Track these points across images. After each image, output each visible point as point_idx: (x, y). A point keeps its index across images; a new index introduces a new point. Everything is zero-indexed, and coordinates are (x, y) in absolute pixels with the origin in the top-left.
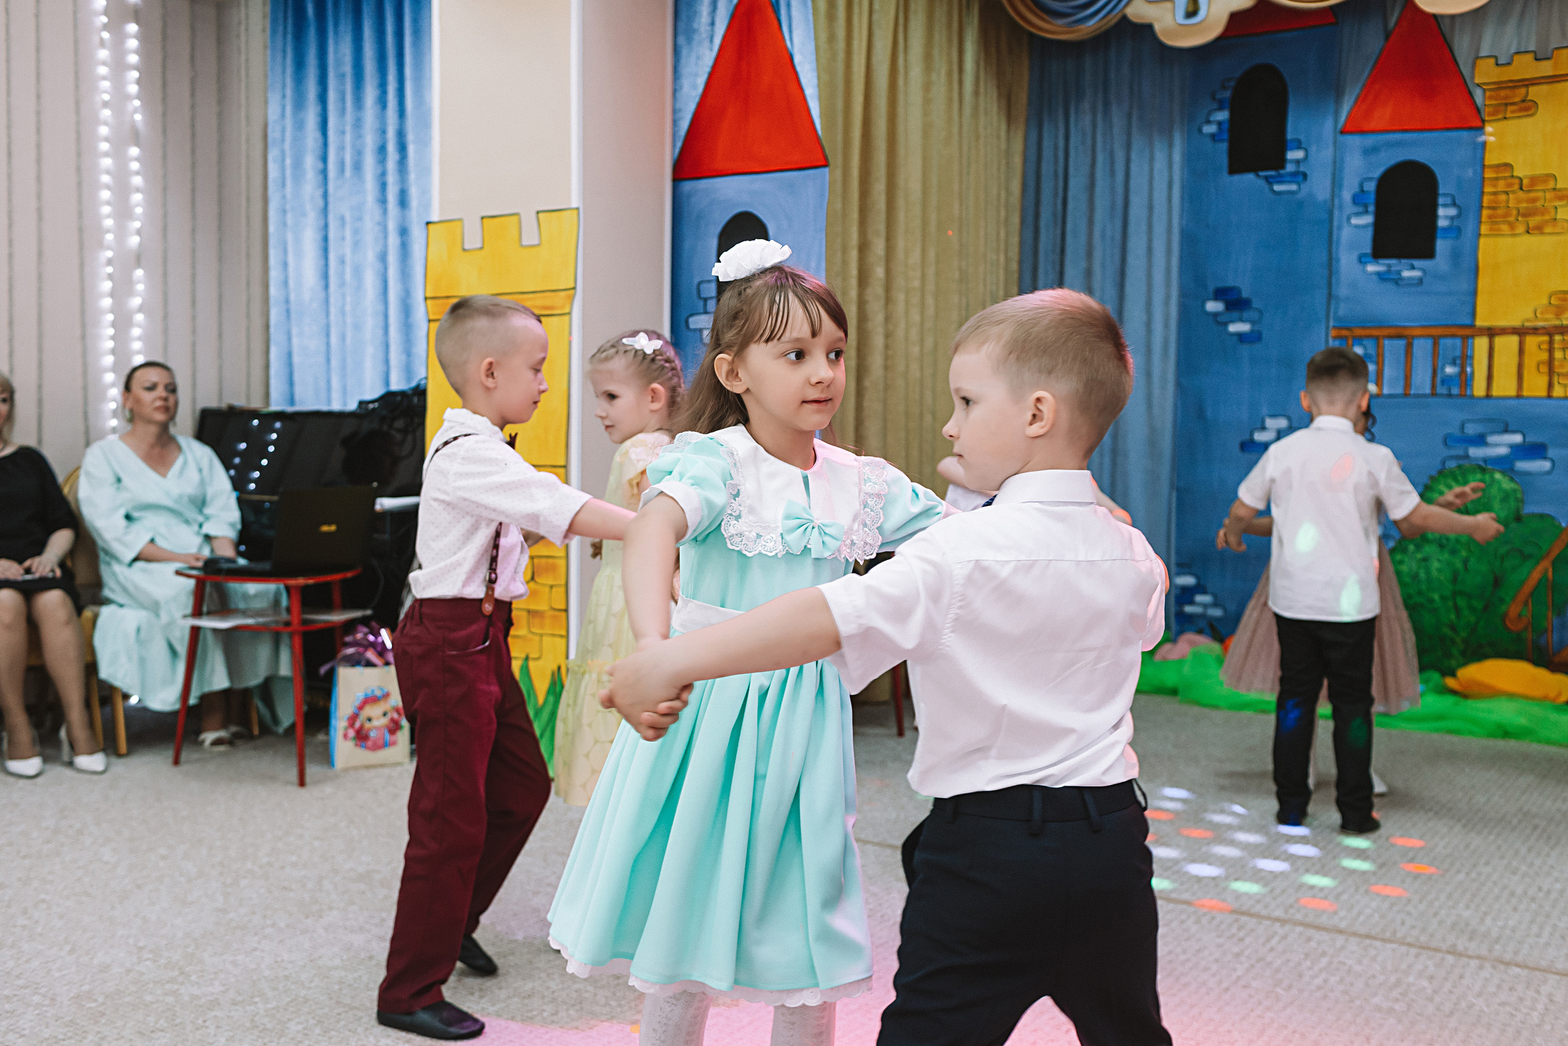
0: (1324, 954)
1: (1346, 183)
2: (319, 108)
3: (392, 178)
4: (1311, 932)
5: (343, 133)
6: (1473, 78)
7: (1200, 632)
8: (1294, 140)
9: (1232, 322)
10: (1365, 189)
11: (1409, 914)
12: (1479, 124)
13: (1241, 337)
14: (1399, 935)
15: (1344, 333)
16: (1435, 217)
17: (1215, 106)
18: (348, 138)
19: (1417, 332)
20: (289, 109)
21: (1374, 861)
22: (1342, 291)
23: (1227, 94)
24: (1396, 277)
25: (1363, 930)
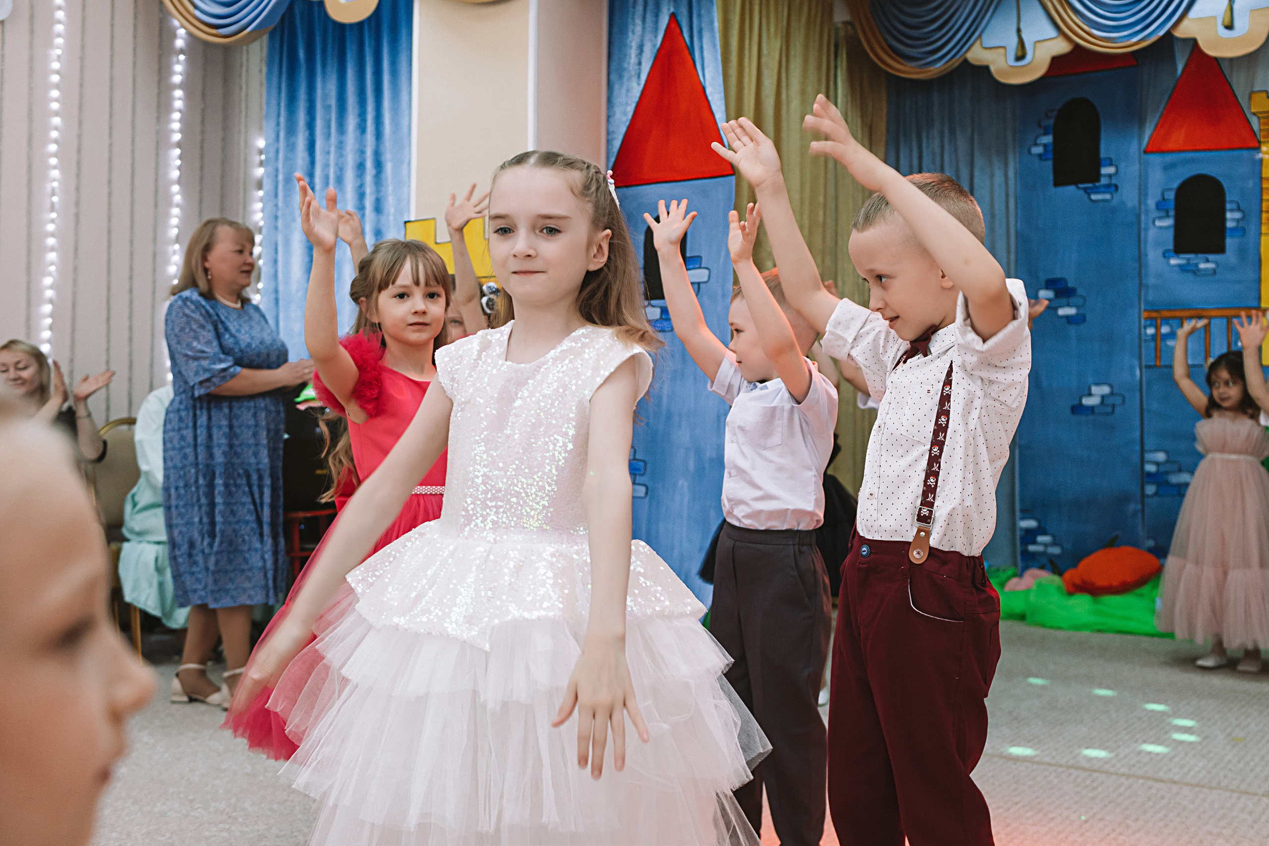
0: (1162, 797)
1: (1150, 193)
2: (307, 133)
3: (369, 189)
4: (1150, 783)
5: (328, 153)
6: (1250, 108)
7: (1042, 567)
8: (1105, 159)
9: (1061, 307)
10: (1166, 197)
11: (1230, 770)
12: (1256, 145)
13: (1069, 319)
14: (1223, 784)
15: (1154, 315)
16: (1224, 219)
17: (1042, 131)
18: (332, 157)
19: (1213, 313)
20: (282, 134)
21: (1198, 735)
22: (1151, 280)
23: (1051, 122)
24: (1194, 268)
25: (1193, 782)
